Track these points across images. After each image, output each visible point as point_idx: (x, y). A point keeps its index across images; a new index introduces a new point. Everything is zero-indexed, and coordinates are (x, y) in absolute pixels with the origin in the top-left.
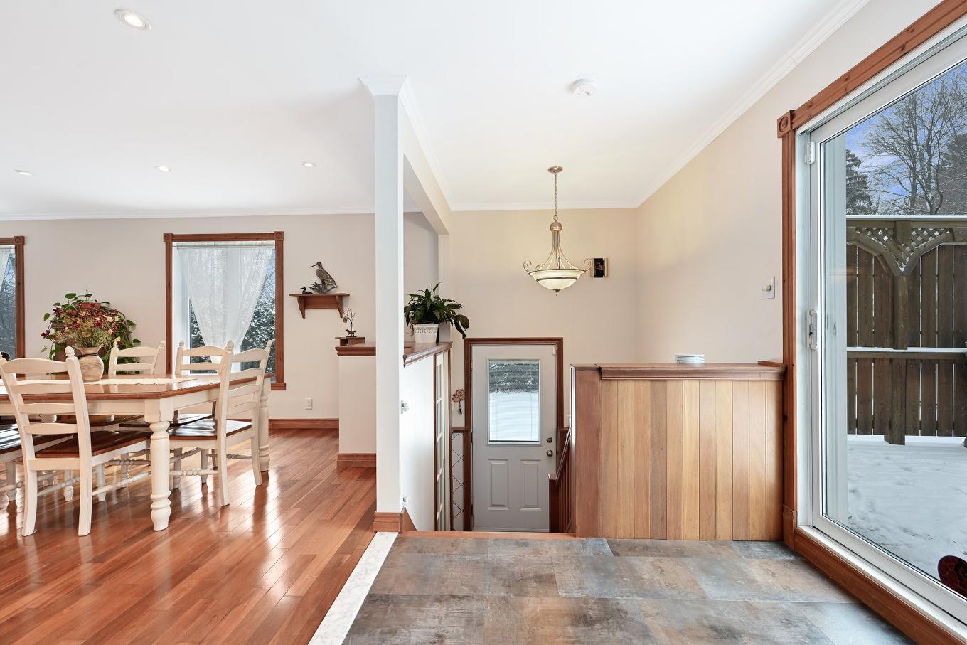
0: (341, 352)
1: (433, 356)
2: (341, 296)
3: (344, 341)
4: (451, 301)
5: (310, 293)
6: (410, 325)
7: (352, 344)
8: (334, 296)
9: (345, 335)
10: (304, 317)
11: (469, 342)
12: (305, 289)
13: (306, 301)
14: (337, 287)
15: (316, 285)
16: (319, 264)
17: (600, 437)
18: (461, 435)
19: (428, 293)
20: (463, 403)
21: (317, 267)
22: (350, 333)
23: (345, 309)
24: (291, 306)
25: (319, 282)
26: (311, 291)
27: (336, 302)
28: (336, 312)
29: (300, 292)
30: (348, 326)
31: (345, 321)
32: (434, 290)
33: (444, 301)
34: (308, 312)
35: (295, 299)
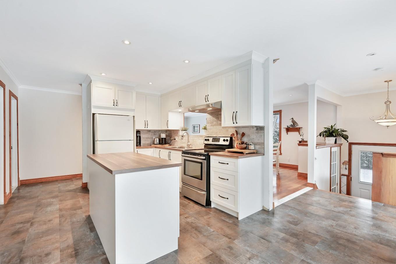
0: (299, 145)
1: (330, 148)
2: (299, 128)
3: (300, 142)
4: (341, 129)
5: (289, 127)
6: (324, 137)
7: (303, 143)
8: (297, 128)
9: (301, 140)
10: (287, 134)
11: (351, 144)
12: (288, 126)
13: (288, 130)
14: (298, 125)
15: (292, 125)
16: (292, 118)
17: (382, 173)
18: (346, 177)
19: (332, 127)
20: (347, 166)
21: (292, 120)
22: (302, 139)
23: (301, 132)
24: (284, 131)
25: (292, 124)
26: (290, 127)
27: (298, 130)
28: (298, 133)
29: (287, 127)
30: (302, 137)
31: (301, 136)
32: (334, 126)
33: (338, 129)
34: (289, 133)
35: (285, 129)
